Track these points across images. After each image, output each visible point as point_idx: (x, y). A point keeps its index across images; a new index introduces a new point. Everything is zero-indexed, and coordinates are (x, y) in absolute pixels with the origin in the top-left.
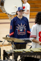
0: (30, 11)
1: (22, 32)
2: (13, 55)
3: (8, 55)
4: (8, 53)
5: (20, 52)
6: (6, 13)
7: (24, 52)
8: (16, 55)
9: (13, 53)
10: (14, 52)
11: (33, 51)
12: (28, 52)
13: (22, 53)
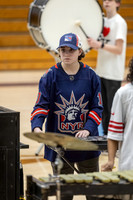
0: (128, 44)
1: (72, 121)
2: (59, 193)
3: (43, 192)
4: (43, 186)
5: (84, 183)
6: (48, 50)
7: (98, 183)
8: (69, 192)
9: (59, 184)
10: (64, 181)
11: (127, 181)
12: (111, 181)
13: (90, 184)
